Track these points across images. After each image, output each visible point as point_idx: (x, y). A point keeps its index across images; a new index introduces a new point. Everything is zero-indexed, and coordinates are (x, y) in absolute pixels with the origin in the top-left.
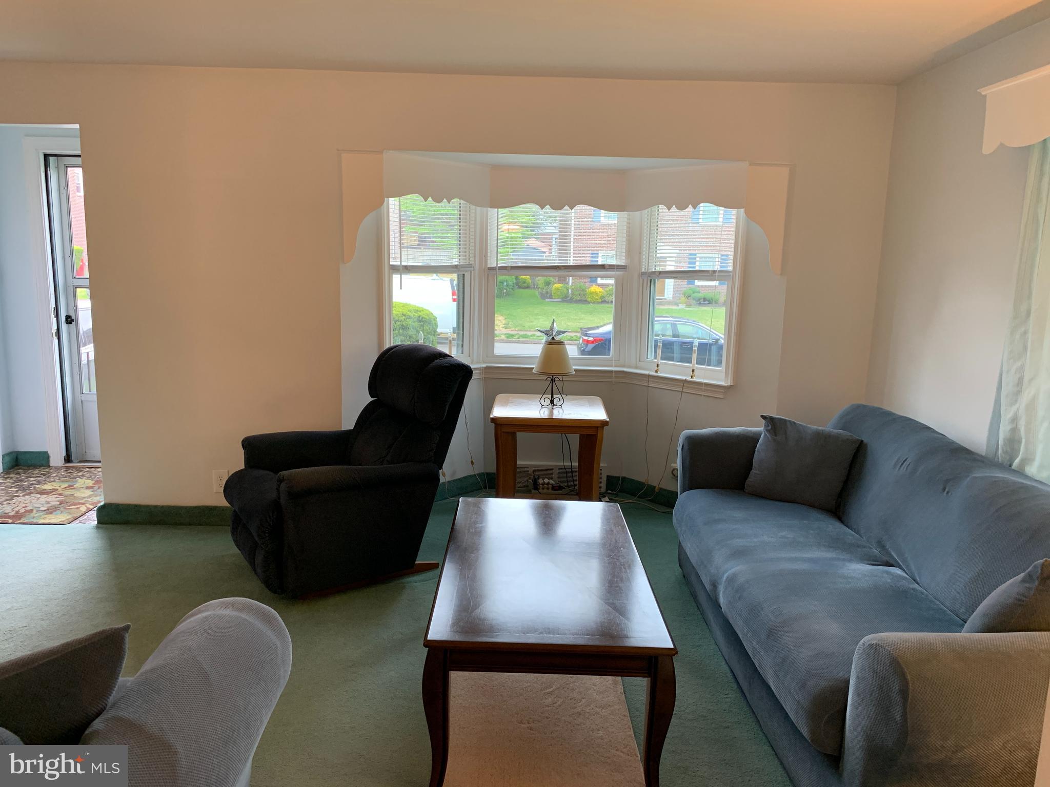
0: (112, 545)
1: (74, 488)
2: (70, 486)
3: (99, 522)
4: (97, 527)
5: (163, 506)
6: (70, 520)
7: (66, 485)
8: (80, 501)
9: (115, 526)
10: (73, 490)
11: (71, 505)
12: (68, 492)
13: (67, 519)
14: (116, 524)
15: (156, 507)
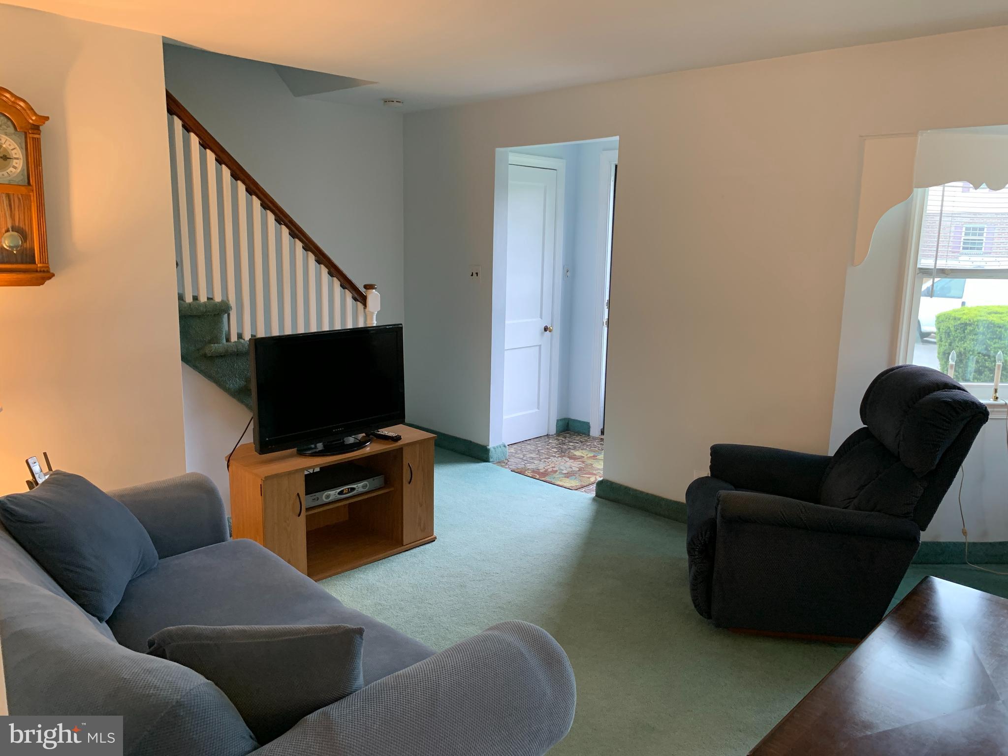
0: (597, 520)
1: (597, 459)
2: (594, 456)
3: (597, 495)
4: (594, 499)
5: (647, 494)
6: (578, 487)
7: (592, 455)
8: (594, 472)
9: (607, 502)
10: (594, 461)
11: (586, 474)
12: (590, 462)
13: (576, 486)
14: (608, 500)
15: (642, 492)
